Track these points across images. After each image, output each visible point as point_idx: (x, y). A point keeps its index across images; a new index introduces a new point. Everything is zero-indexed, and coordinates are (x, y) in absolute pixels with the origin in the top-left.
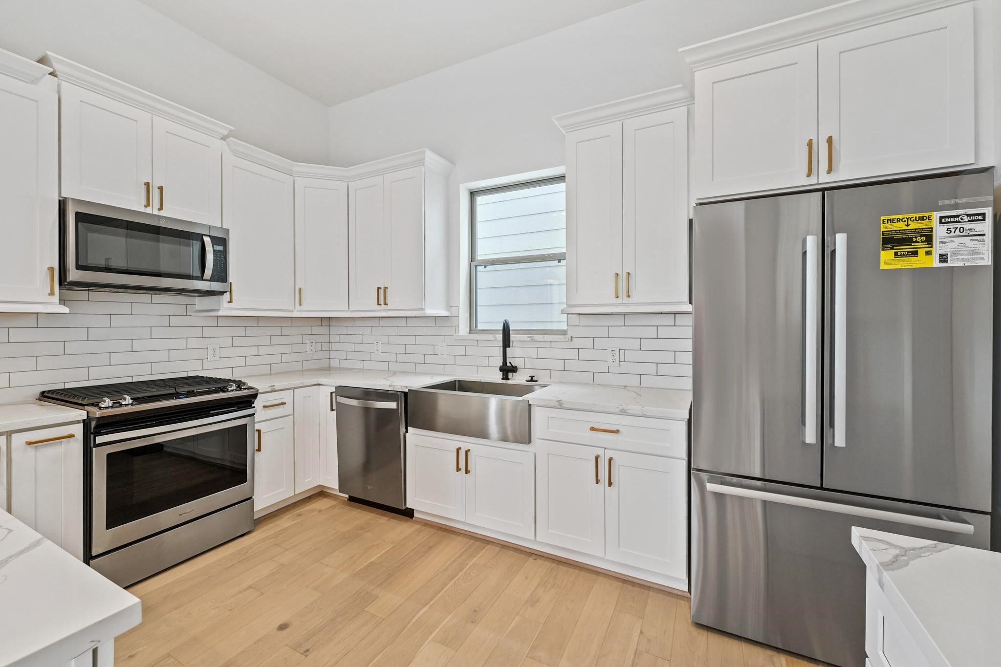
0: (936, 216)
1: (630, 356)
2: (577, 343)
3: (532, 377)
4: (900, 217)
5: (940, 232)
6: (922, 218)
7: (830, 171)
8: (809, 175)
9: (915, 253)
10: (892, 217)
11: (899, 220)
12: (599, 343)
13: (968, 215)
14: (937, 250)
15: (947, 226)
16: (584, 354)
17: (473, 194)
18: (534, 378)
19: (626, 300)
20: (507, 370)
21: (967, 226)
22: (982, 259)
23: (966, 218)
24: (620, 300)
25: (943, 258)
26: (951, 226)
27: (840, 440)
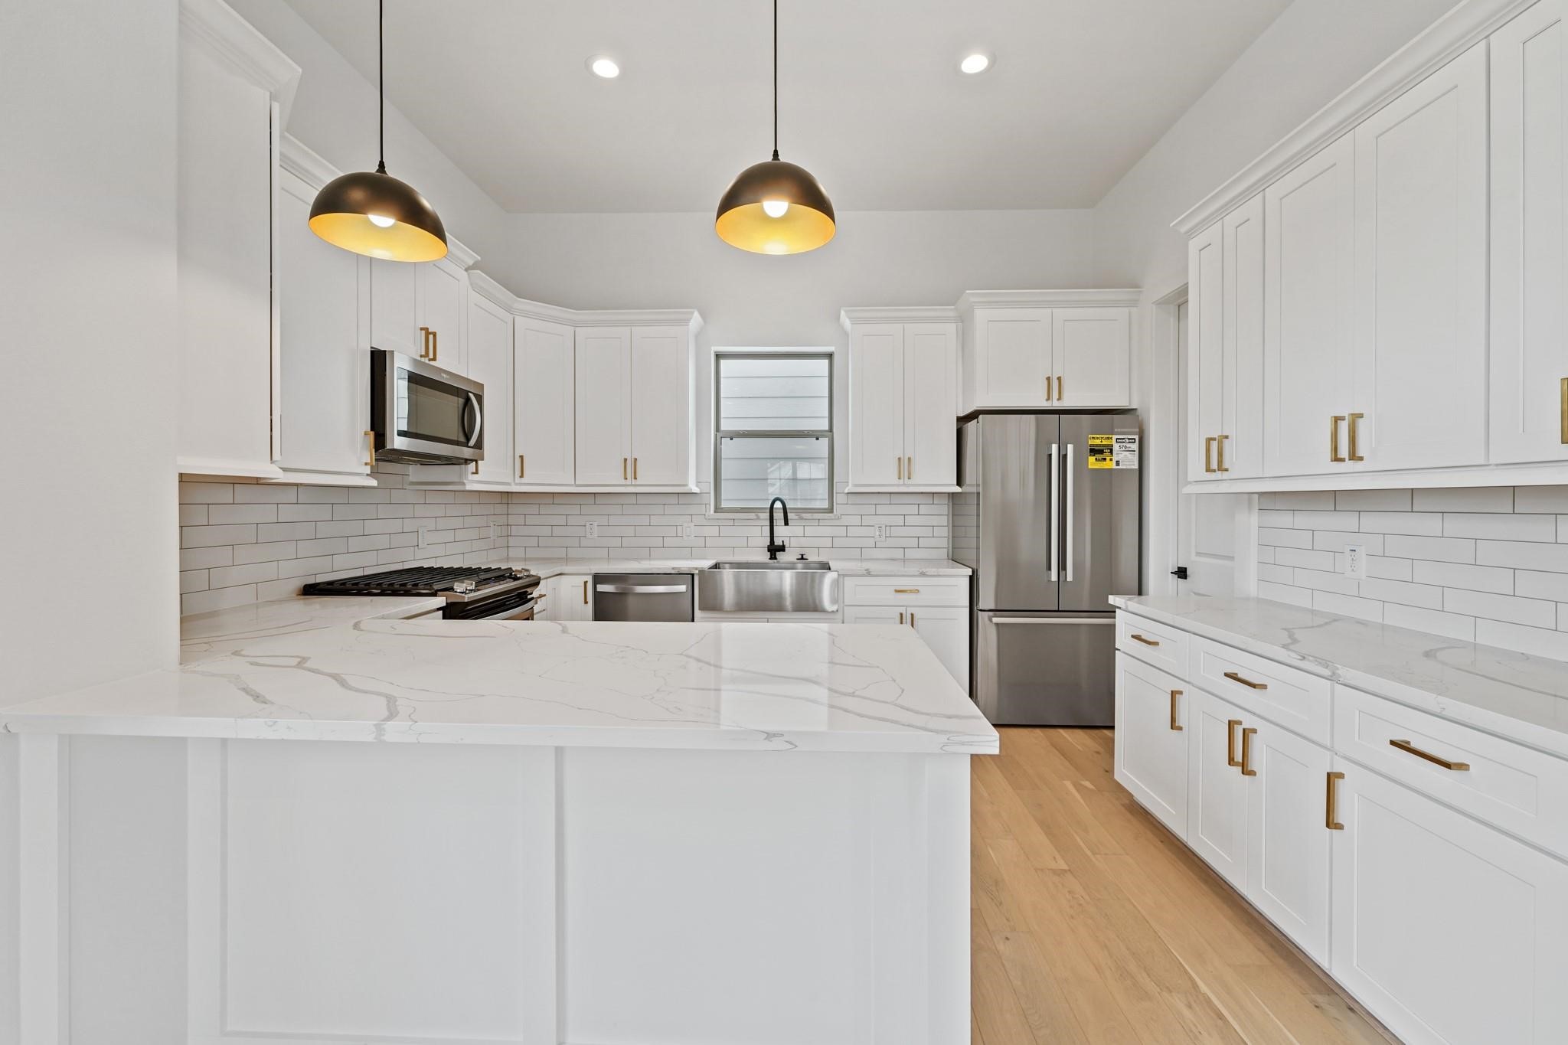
0: (1115, 437)
1: (895, 531)
2: (845, 521)
3: (802, 555)
4: (1098, 436)
5: (1116, 447)
6: (1108, 438)
7: (1059, 399)
8: (1048, 399)
9: (1105, 459)
10: (1094, 436)
11: (1097, 438)
12: (867, 520)
13: (1129, 439)
14: (1115, 458)
15: (1119, 444)
16: (852, 531)
17: (719, 356)
18: (804, 557)
19: (907, 481)
20: (774, 550)
21: (1128, 445)
22: (1134, 465)
23: (1127, 441)
24: (901, 482)
25: (1118, 463)
26: (1121, 444)
27: (1070, 578)
